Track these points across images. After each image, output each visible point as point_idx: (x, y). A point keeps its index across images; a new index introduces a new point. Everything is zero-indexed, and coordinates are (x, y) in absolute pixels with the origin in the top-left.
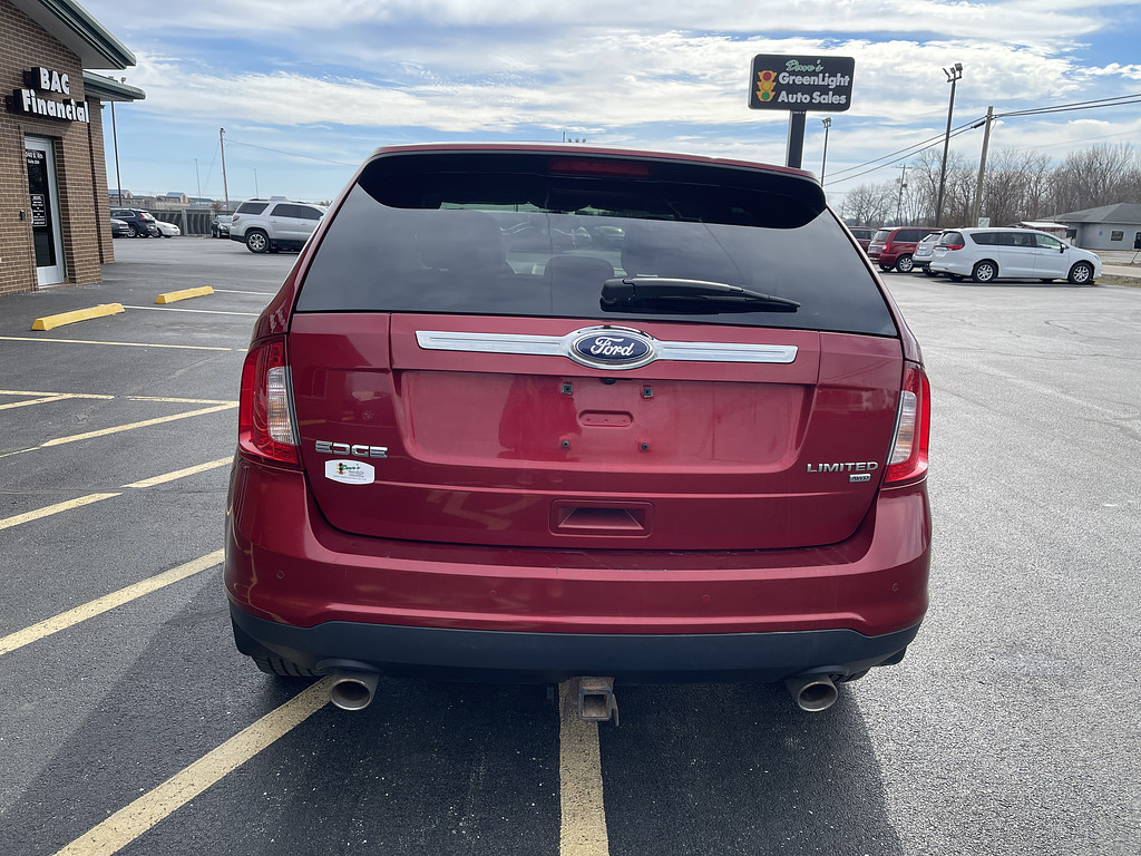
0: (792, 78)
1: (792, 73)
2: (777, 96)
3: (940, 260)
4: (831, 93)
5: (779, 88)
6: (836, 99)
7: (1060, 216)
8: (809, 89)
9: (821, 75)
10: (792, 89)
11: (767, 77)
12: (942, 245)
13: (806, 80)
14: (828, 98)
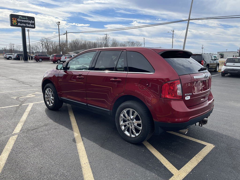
0: (21, 20)
1: (20, 19)
2: (18, 24)
4: (30, 24)
5: (18, 22)
6: (32, 26)
7: (74, 51)
8: (25, 23)
9: (27, 20)
10: (21, 23)
11: (14, 19)
12: (68, 58)
13: (24, 21)
14: (30, 25)
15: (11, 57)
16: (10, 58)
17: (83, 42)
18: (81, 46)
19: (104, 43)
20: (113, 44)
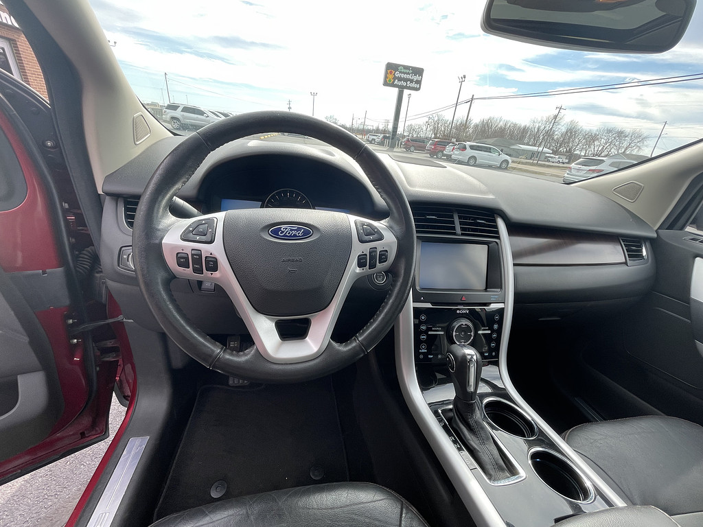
0: (400, 74)
1: (400, 72)
2: (394, 82)
3: (456, 155)
4: (414, 81)
6: (415, 86)
8: (406, 80)
9: (411, 75)
10: (400, 79)
11: (391, 73)
12: (458, 149)
13: (405, 76)
14: (413, 85)
15: (374, 140)
16: (373, 142)
17: (501, 124)
18: (495, 131)
19: (547, 128)
20: (567, 132)
